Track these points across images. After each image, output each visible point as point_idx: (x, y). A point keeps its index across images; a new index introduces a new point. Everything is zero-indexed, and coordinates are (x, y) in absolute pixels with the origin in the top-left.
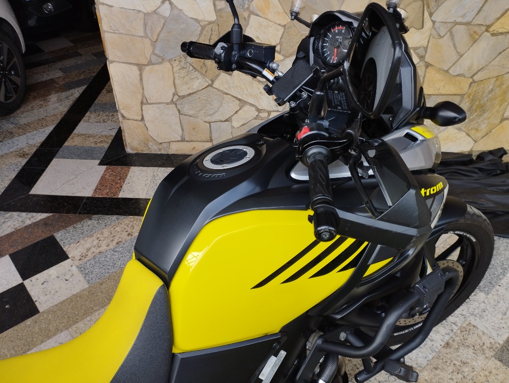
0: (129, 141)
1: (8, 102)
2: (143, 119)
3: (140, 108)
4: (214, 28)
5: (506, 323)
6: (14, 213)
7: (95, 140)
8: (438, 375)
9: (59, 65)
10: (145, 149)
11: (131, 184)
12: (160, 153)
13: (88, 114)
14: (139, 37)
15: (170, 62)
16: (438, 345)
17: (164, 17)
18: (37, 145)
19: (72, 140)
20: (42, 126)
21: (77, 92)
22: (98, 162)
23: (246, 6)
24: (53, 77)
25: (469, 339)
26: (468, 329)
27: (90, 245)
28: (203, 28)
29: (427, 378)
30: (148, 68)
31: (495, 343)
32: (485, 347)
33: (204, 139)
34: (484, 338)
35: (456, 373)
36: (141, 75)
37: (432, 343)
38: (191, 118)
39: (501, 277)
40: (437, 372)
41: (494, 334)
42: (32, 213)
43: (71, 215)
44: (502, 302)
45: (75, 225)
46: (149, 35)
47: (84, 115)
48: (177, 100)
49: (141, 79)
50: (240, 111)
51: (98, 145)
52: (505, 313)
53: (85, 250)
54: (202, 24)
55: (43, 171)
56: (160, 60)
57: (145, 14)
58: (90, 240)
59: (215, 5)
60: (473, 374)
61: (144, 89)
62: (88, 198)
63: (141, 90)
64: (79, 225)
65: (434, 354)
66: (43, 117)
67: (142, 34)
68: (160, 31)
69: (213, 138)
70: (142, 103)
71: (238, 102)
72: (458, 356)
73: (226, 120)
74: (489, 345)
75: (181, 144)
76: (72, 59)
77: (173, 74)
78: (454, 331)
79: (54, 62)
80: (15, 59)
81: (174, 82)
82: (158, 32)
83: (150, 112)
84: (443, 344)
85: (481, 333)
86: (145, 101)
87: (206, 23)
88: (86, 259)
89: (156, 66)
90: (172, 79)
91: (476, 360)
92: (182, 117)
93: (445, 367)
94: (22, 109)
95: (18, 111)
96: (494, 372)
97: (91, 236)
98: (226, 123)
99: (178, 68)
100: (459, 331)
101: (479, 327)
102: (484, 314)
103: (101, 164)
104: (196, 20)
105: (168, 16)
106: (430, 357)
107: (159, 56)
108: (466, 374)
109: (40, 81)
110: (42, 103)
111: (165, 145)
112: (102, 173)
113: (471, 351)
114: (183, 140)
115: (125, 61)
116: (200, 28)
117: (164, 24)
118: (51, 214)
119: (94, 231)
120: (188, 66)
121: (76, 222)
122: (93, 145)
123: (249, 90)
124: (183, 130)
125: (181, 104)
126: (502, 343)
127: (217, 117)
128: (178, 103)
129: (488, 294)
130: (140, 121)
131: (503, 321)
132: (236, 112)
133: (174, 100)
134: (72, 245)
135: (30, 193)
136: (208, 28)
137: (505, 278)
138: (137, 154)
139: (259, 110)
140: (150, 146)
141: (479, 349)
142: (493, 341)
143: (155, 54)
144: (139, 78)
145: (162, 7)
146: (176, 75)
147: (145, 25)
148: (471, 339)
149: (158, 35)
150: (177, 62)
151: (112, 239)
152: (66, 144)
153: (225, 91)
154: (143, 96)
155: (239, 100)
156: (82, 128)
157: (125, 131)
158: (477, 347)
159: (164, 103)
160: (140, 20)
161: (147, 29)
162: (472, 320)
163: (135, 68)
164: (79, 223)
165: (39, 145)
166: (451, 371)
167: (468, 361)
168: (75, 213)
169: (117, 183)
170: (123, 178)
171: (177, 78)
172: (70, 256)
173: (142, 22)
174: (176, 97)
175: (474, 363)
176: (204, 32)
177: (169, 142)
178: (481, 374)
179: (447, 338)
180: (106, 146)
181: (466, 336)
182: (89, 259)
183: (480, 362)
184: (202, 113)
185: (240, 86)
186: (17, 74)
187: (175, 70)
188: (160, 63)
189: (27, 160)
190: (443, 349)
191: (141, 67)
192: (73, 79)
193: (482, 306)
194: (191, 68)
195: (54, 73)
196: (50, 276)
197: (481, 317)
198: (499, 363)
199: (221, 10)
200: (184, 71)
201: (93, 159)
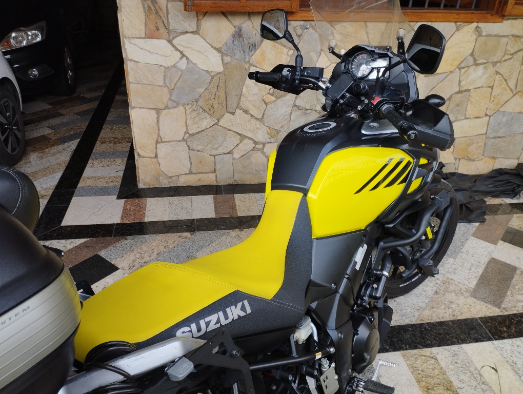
0: (143, 177)
1: (14, 153)
2: (156, 156)
3: (155, 146)
4: (221, 77)
5: (472, 275)
6: (53, 241)
7: (106, 180)
8: (436, 311)
9: (46, 123)
10: (156, 183)
11: (152, 211)
12: (169, 186)
13: (90, 161)
14: (159, 86)
15: (184, 106)
16: (430, 293)
17: (181, 70)
18: (51, 188)
19: (84, 182)
20: (50, 173)
21: (73, 145)
22: (115, 197)
23: (247, 60)
24: (43, 134)
25: (450, 287)
26: (447, 282)
27: (135, 258)
28: (213, 77)
29: (428, 314)
30: (165, 112)
31: (469, 288)
32: (462, 291)
33: (209, 171)
34: (460, 286)
35: (447, 309)
36: (158, 118)
37: (425, 293)
38: (199, 153)
39: (461, 247)
40: (435, 310)
41: (466, 282)
42: (70, 240)
43: (108, 238)
44: (466, 263)
45: (114, 245)
46: (168, 84)
47: (87, 162)
48: (189, 137)
49: (158, 121)
50: (240, 145)
51: (110, 184)
52: (471, 269)
53: (131, 263)
54: (212, 74)
55: (67, 207)
56: (175, 104)
57: (165, 68)
58: (132, 254)
59: (222, 60)
60: (459, 308)
61: (160, 129)
62: (117, 224)
63: (157, 131)
64: (118, 245)
65: (429, 299)
66: (48, 166)
67: (161, 83)
68: (177, 81)
69: (217, 169)
70: (157, 142)
71: (239, 137)
72: (446, 298)
73: (228, 153)
74: (465, 290)
75: (189, 176)
76: (56, 118)
77: (186, 115)
78: (439, 284)
79: (39, 121)
80: (17, 116)
81: (186, 123)
82: (175, 81)
83: (163, 150)
84: (433, 292)
85: (457, 283)
86: (159, 140)
87: (215, 73)
88: (135, 268)
89: (171, 110)
90: (185, 120)
91: (459, 299)
92: (190, 151)
93: (439, 306)
94: (23, 161)
95: (21, 163)
96: (473, 305)
97: (133, 251)
98: (228, 155)
99: (190, 110)
100: (442, 284)
101: (455, 279)
102: (456, 271)
103: (119, 197)
104: (207, 72)
105: (184, 69)
106: (427, 301)
107: (175, 102)
108: (454, 309)
109: (31, 137)
110: (41, 155)
111: (174, 179)
112: (122, 205)
113: (453, 294)
114: (191, 173)
115: (146, 107)
116: (210, 78)
117: (181, 76)
118: (88, 239)
119: (133, 248)
120: (198, 109)
121: (114, 242)
122: (105, 185)
123: (248, 126)
124: (191, 163)
125: (191, 141)
126: (473, 287)
127: (221, 150)
128: (188, 140)
129: (455, 259)
130: (154, 158)
131: (470, 274)
132: (237, 146)
133: (185, 138)
134: (118, 259)
135: (62, 225)
136: (217, 78)
137: (464, 248)
138: (148, 189)
139: (256, 143)
140: (161, 181)
141: (459, 293)
142: (467, 287)
143: (171, 100)
144: (156, 121)
145: (180, 62)
146: (188, 116)
147: (165, 76)
148: (452, 288)
149: (176, 84)
150: (190, 106)
151: (152, 252)
152: (79, 185)
153: (228, 128)
154: (159, 136)
155: (240, 134)
156: (88, 172)
157: (140, 168)
158: (457, 291)
159: (176, 141)
160: (161, 72)
161: (167, 80)
162: (449, 275)
163: (153, 112)
164: (117, 243)
165: (54, 188)
166: (443, 308)
167: (454, 301)
168: (111, 236)
169: (139, 211)
170: (143, 207)
171: (189, 119)
172: (119, 267)
173: (162, 74)
174: (187, 135)
175: (458, 301)
176: (214, 81)
177: (178, 176)
178: (464, 307)
179: (435, 289)
180: (119, 184)
181: (447, 286)
182: (137, 268)
183: (461, 300)
184: (208, 147)
185: (241, 123)
186: (18, 129)
187: (187, 112)
188: (175, 107)
189: (47, 200)
190: (434, 296)
191: (158, 111)
192: (64, 134)
193: (454, 266)
194: (201, 110)
195: (43, 130)
196: (108, 283)
197: (455, 273)
198: (475, 300)
199: (227, 63)
200: (195, 113)
201: (110, 195)
